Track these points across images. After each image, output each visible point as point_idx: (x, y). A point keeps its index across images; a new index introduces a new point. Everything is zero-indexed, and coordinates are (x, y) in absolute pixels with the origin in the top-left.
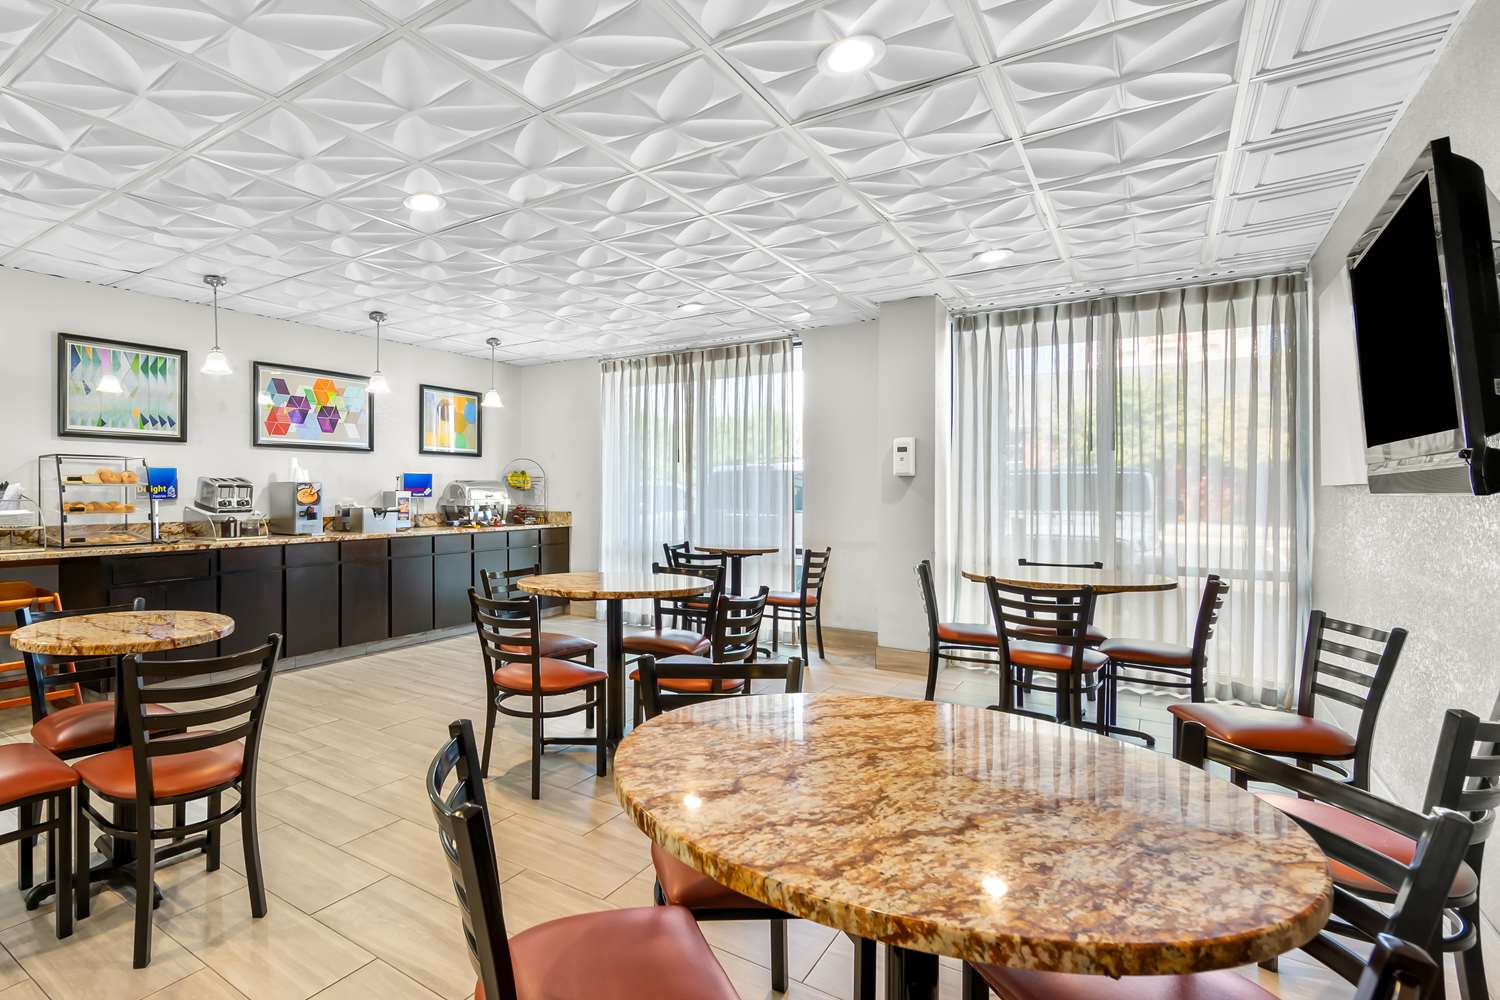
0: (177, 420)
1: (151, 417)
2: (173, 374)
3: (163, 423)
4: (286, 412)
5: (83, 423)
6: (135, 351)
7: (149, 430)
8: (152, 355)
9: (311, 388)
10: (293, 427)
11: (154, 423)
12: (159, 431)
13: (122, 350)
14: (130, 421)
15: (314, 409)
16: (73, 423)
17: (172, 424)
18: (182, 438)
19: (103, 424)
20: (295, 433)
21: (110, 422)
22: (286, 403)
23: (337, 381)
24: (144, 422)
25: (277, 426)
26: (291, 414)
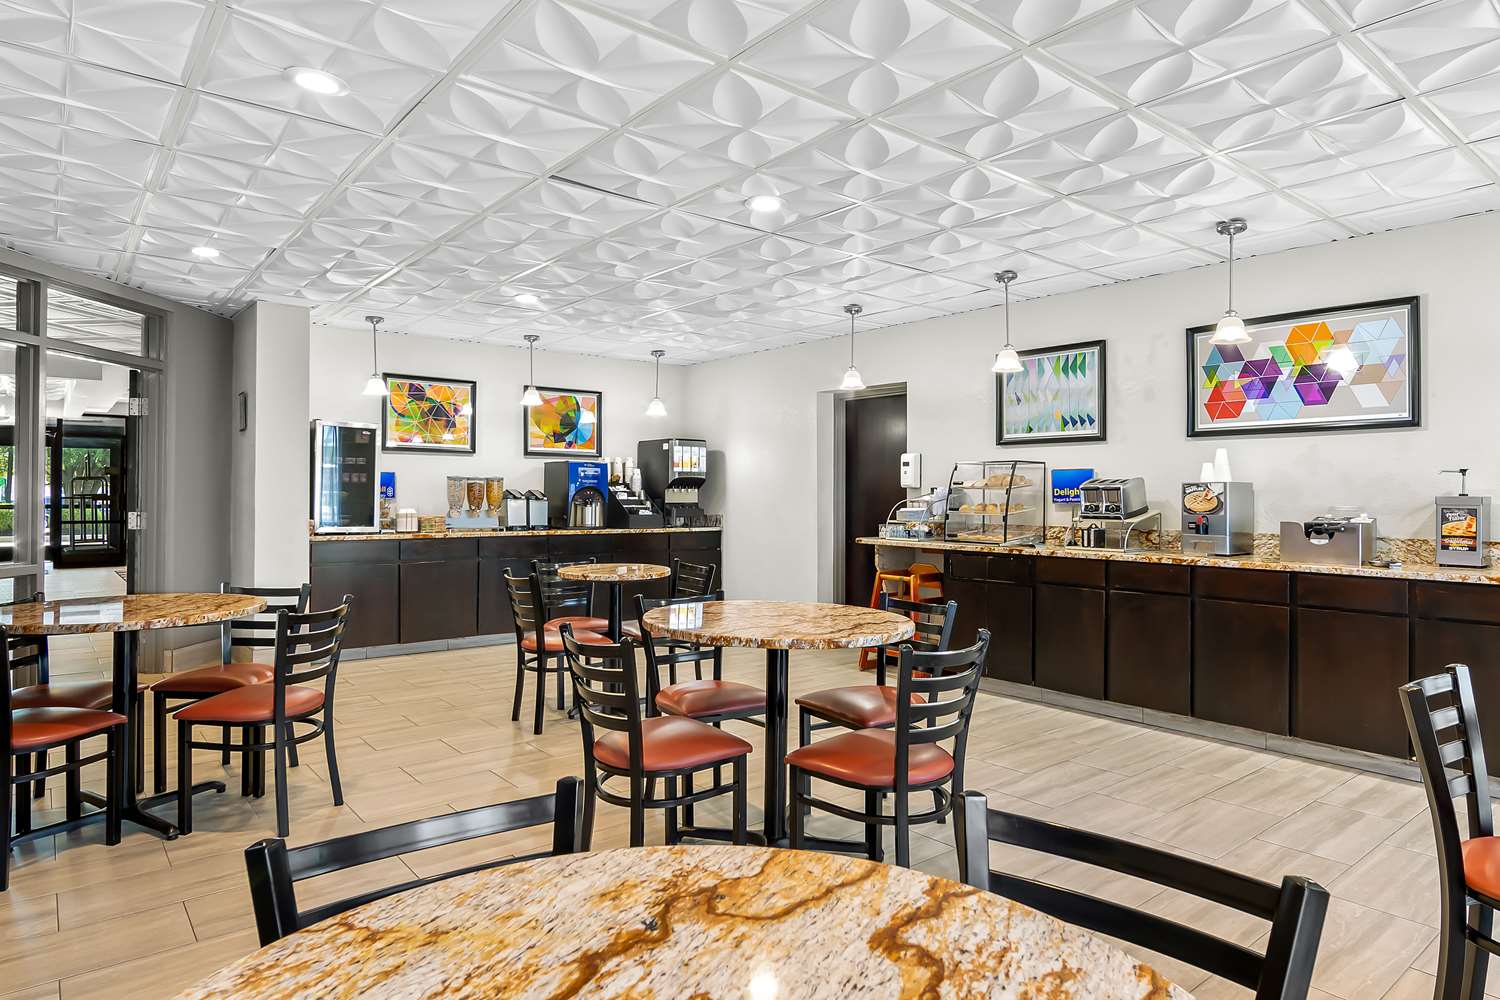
0: (1096, 416)
1: (1071, 418)
2: (1092, 369)
3: (1083, 422)
4: (1237, 385)
5: (1016, 432)
6: (1055, 355)
7: (1070, 432)
8: (1072, 353)
9: (1282, 343)
10: (1251, 405)
11: (1074, 423)
12: (1080, 431)
13: (1045, 356)
14: (1053, 425)
15: (1288, 372)
16: (1008, 433)
17: (1092, 421)
18: (1102, 438)
19: (1031, 430)
20: (1253, 412)
21: (1035, 430)
22: (1237, 374)
23: (1332, 321)
24: (1065, 423)
25: (1221, 405)
26: (1247, 389)
